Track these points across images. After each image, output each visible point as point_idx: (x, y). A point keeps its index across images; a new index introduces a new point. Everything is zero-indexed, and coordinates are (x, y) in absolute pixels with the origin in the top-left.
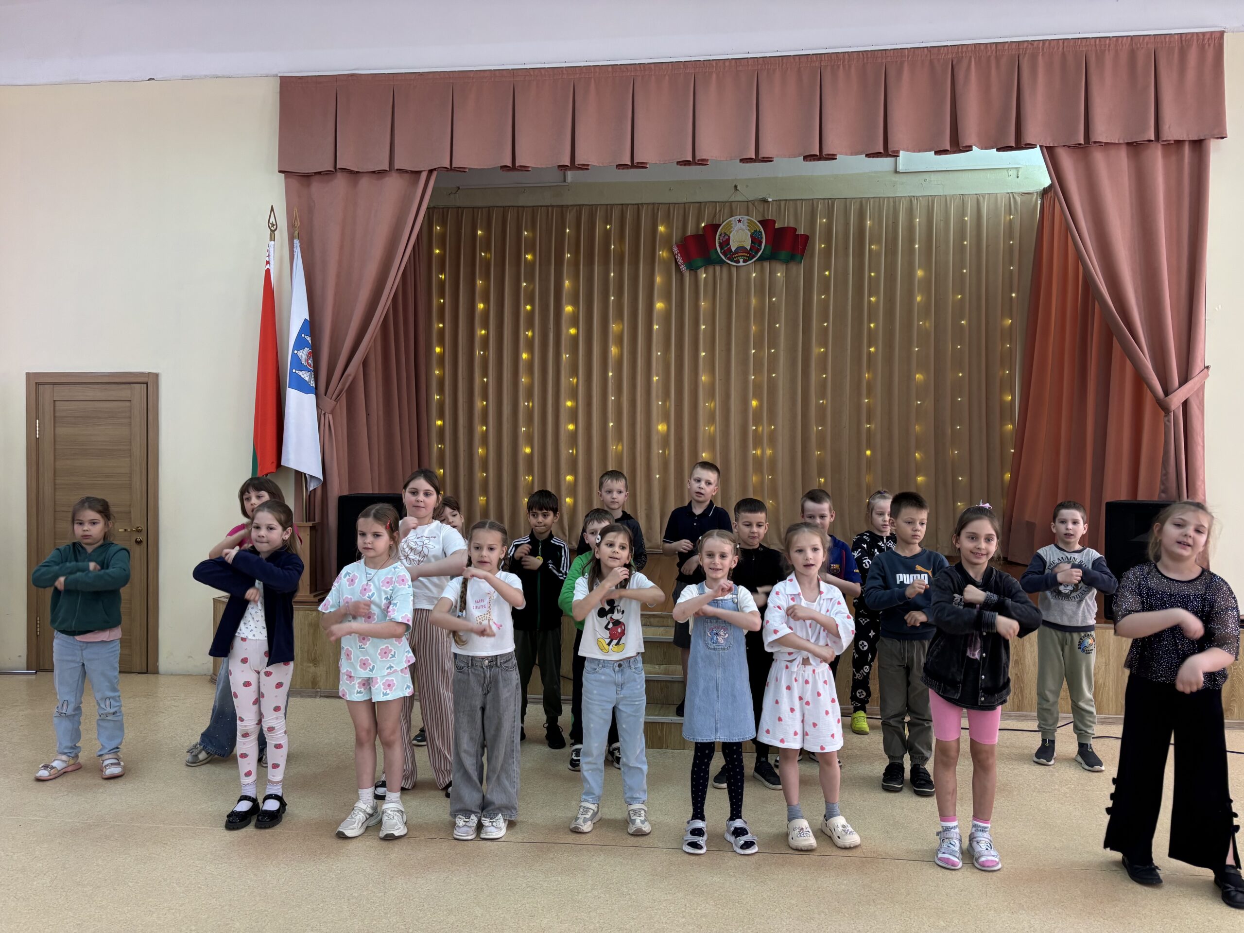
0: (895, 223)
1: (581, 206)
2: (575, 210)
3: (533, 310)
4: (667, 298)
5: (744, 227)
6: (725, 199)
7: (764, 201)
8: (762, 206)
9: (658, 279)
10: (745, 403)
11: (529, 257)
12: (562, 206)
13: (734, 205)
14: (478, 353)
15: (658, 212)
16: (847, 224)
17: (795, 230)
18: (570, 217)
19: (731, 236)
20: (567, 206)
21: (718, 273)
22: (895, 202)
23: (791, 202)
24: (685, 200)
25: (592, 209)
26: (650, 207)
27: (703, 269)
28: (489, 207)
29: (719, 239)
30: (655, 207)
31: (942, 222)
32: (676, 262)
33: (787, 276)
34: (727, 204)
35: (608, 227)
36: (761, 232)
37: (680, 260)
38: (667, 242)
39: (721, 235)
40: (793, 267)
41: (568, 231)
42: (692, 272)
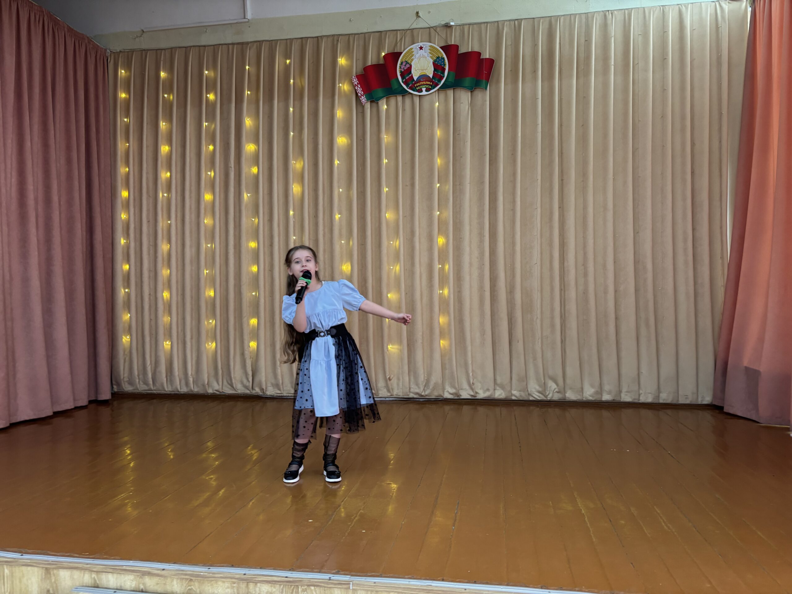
0: (588, 41)
1: (260, 42)
2: (255, 46)
3: (214, 150)
4: (349, 132)
5: (426, 55)
6: (406, 27)
7: (447, 26)
8: (445, 31)
9: (339, 114)
10: (431, 239)
11: (211, 97)
12: (242, 44)
13: (415, 33)
14: (162, 195)
15: (337, 44)
16: (535, 45)
17: (479, 54)
18: (250, 54)
19: (412, 64)
20: (247, 43)
21: (400, 104)
22: (587, 19)
23: (475, 26)
24: (365, 31)
25: (272, 44)
26: (330, 39)
27: (384, 100)
28: (172, 48)
29: (400, 68)
30: (335, 39)
31: (640, 36)
32: (357, 94)
33: (472, 104)
34: (408, 32)
35: (288, 61)
36: (444, 59)
37: (360, 91)
38: (347, 73)
39: (402, 63)
40: (478, 94)
41: (247, 67)
42: (374, 105)
